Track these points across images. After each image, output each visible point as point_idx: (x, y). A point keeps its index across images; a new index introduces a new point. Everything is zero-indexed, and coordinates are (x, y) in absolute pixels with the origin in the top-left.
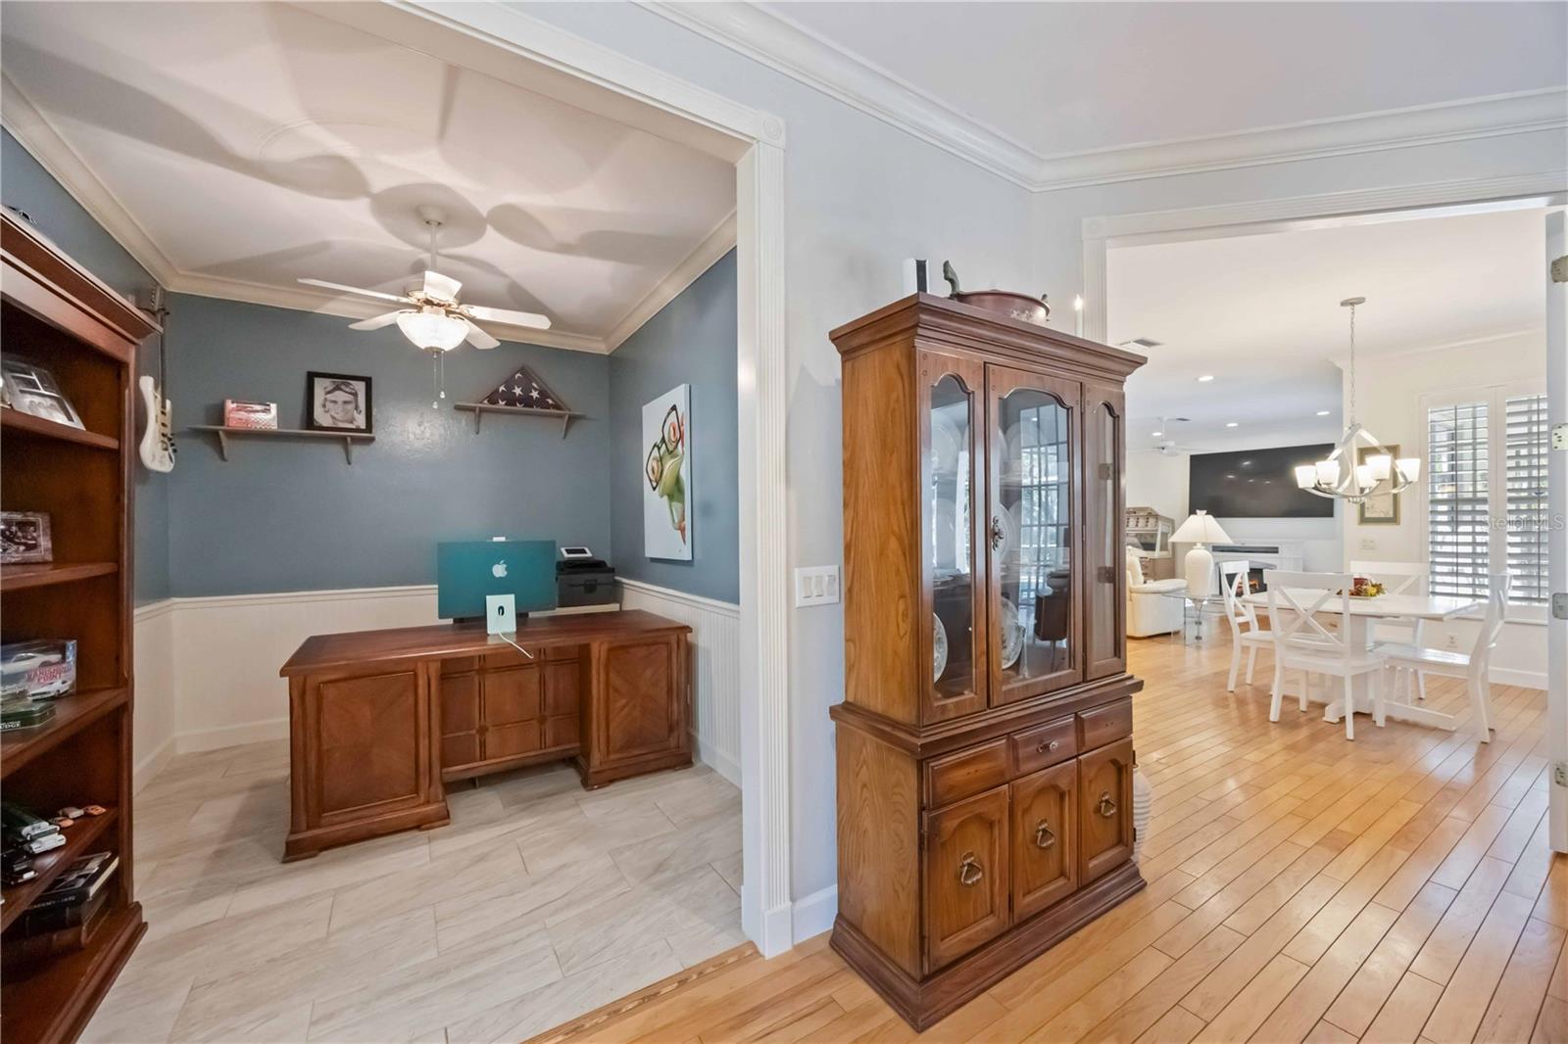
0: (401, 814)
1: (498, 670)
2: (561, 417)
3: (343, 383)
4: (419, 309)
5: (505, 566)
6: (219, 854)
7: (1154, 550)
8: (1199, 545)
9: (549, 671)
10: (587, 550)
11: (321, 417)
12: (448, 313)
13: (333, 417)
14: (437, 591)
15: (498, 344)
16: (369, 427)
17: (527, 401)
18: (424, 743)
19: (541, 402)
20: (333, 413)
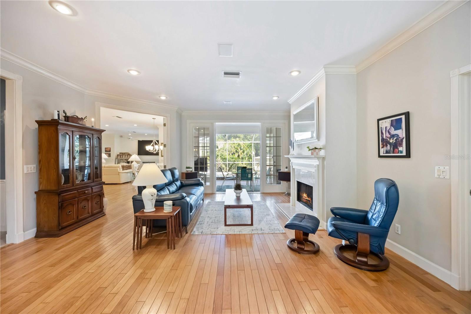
7: (129, 163)
8: (134, 161)
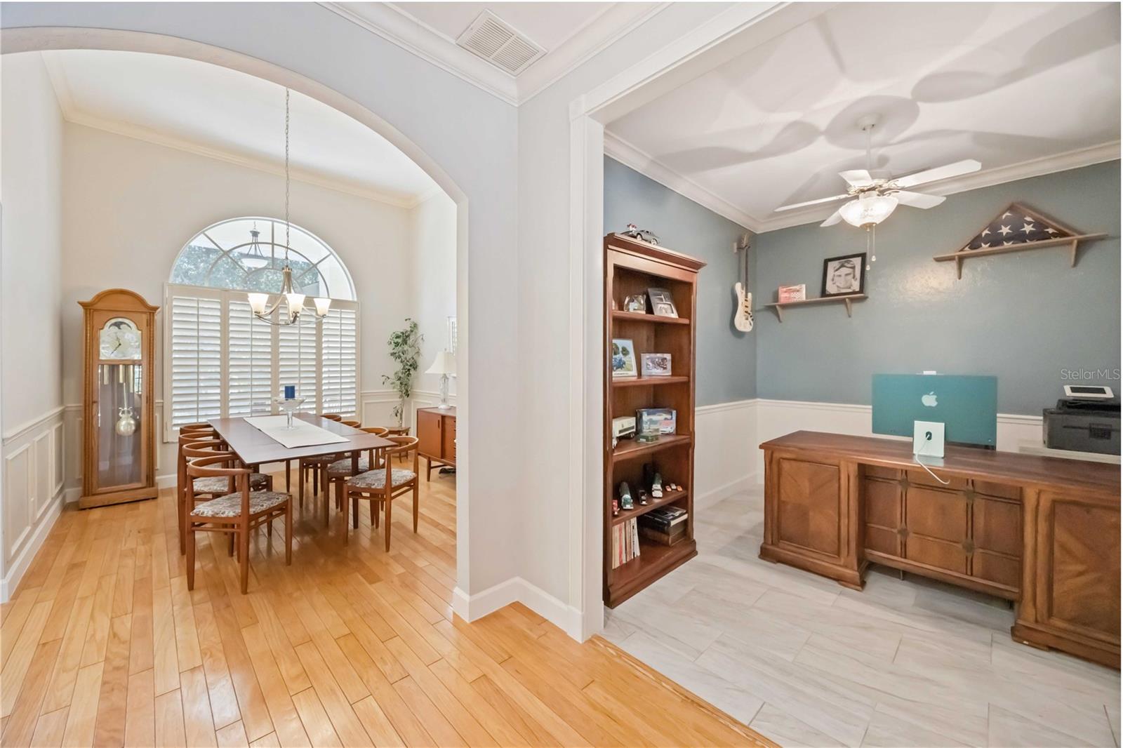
0: (826, 564)
1: (920, 486)
2: (1070, 243)
3: (845, 262)
4: (857, 197)
5: (935, 397)
6: (740, 538)
9: (979, 503)
10: (1107, 389)
11: (831, 288)
12: (882, 193)
13: (838, 287)
14: (871, 411)
15: (945, 199)
16: (862, 290)
17: (1018, 236)
18: (844, 521)
19: (1040, 234)
20: (838, 284)
